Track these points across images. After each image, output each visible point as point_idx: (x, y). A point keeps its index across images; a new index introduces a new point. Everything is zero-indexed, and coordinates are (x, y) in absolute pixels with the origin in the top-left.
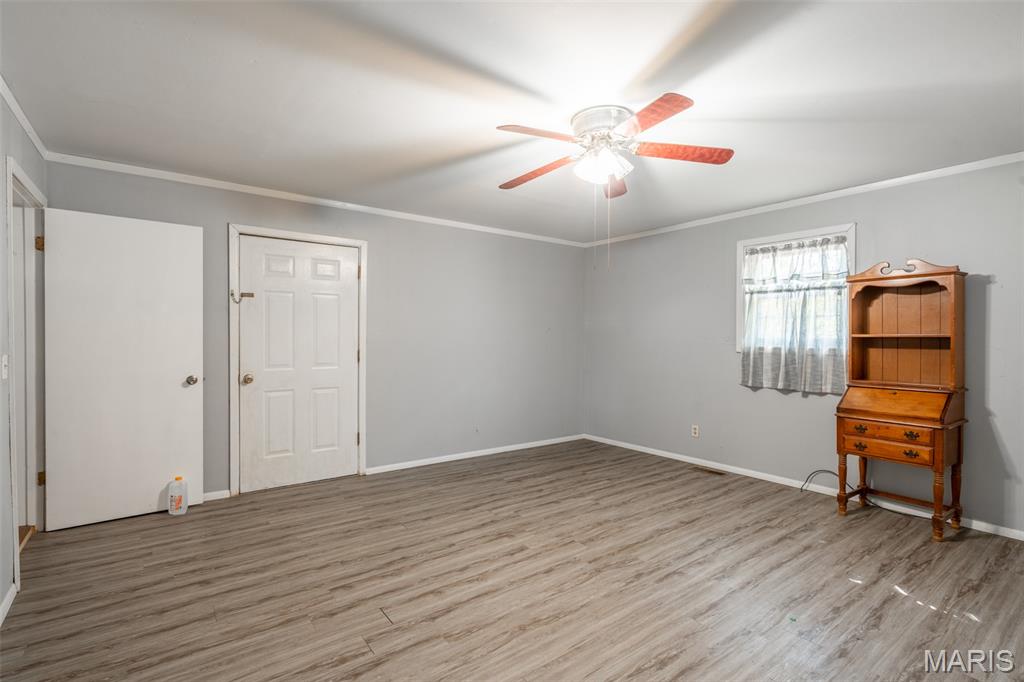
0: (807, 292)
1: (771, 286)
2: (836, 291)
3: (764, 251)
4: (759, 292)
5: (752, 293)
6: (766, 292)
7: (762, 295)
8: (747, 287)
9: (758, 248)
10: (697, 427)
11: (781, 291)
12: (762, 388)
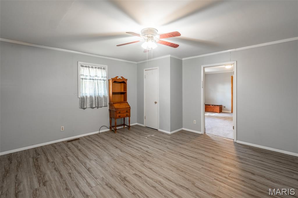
0: (98, 81)
1: (88, 78)
2: (104, 81)
3: (86, 67)
4: (85, 79)
5: (83, 79)
6: (87, 79)
7: (85, 80)
8: (82, 77)
9: (84, 65)
10: (63, 127)
11: (91, 79)
12: (87, 108)
